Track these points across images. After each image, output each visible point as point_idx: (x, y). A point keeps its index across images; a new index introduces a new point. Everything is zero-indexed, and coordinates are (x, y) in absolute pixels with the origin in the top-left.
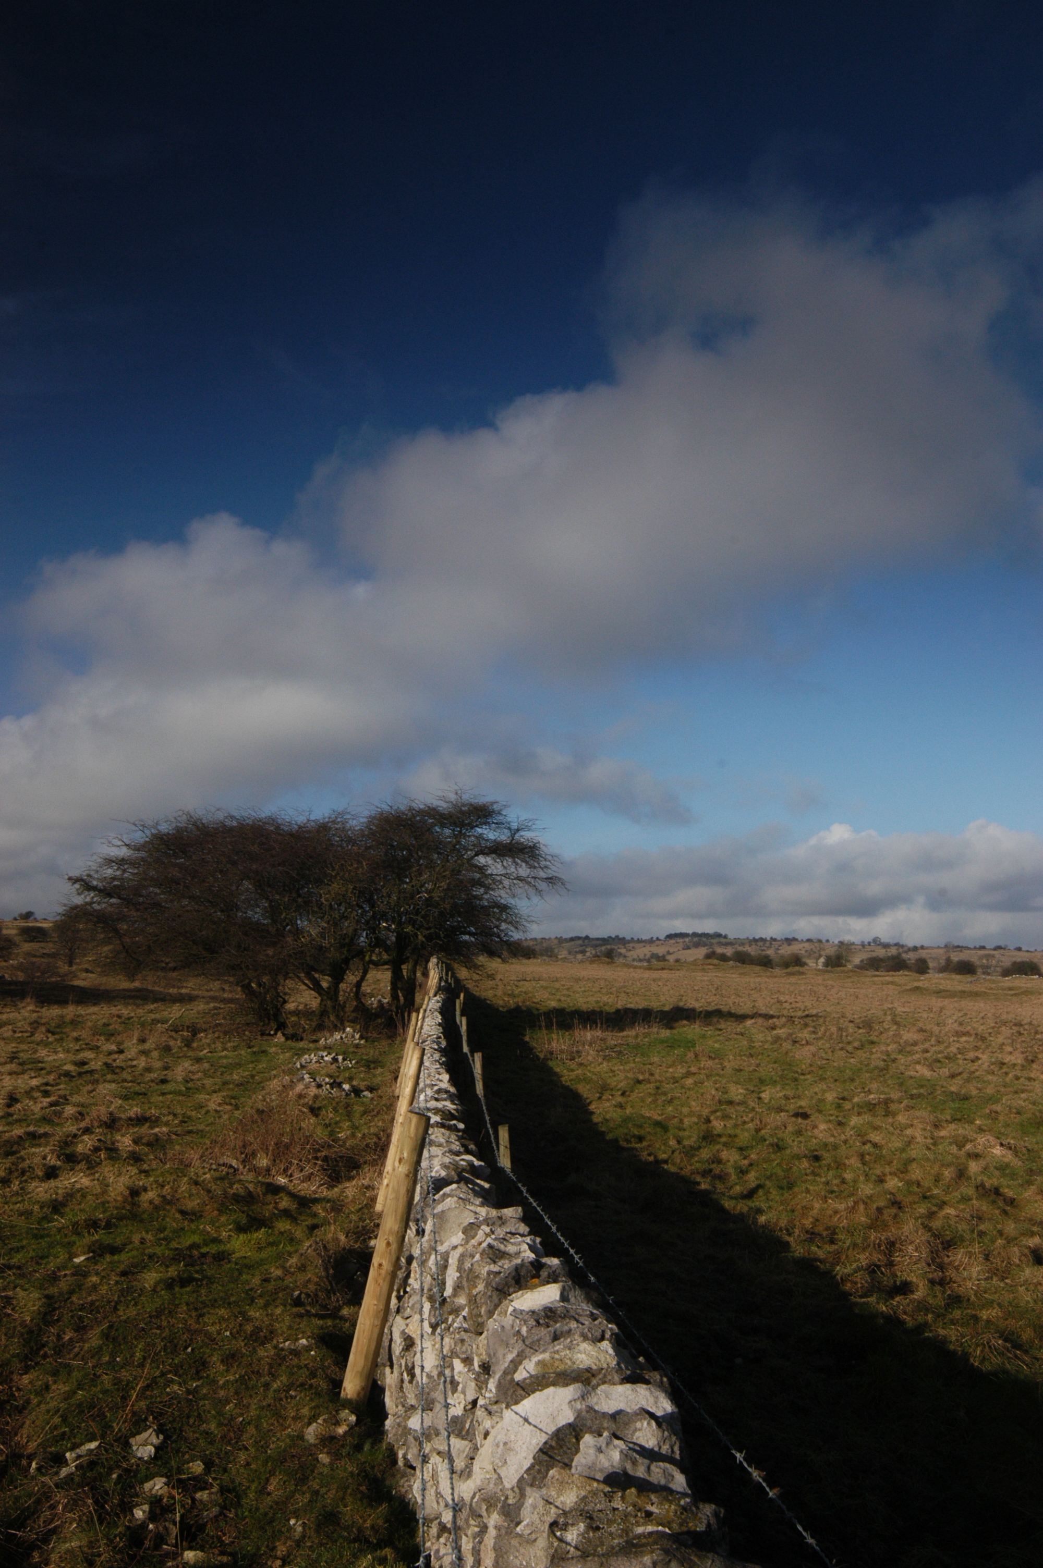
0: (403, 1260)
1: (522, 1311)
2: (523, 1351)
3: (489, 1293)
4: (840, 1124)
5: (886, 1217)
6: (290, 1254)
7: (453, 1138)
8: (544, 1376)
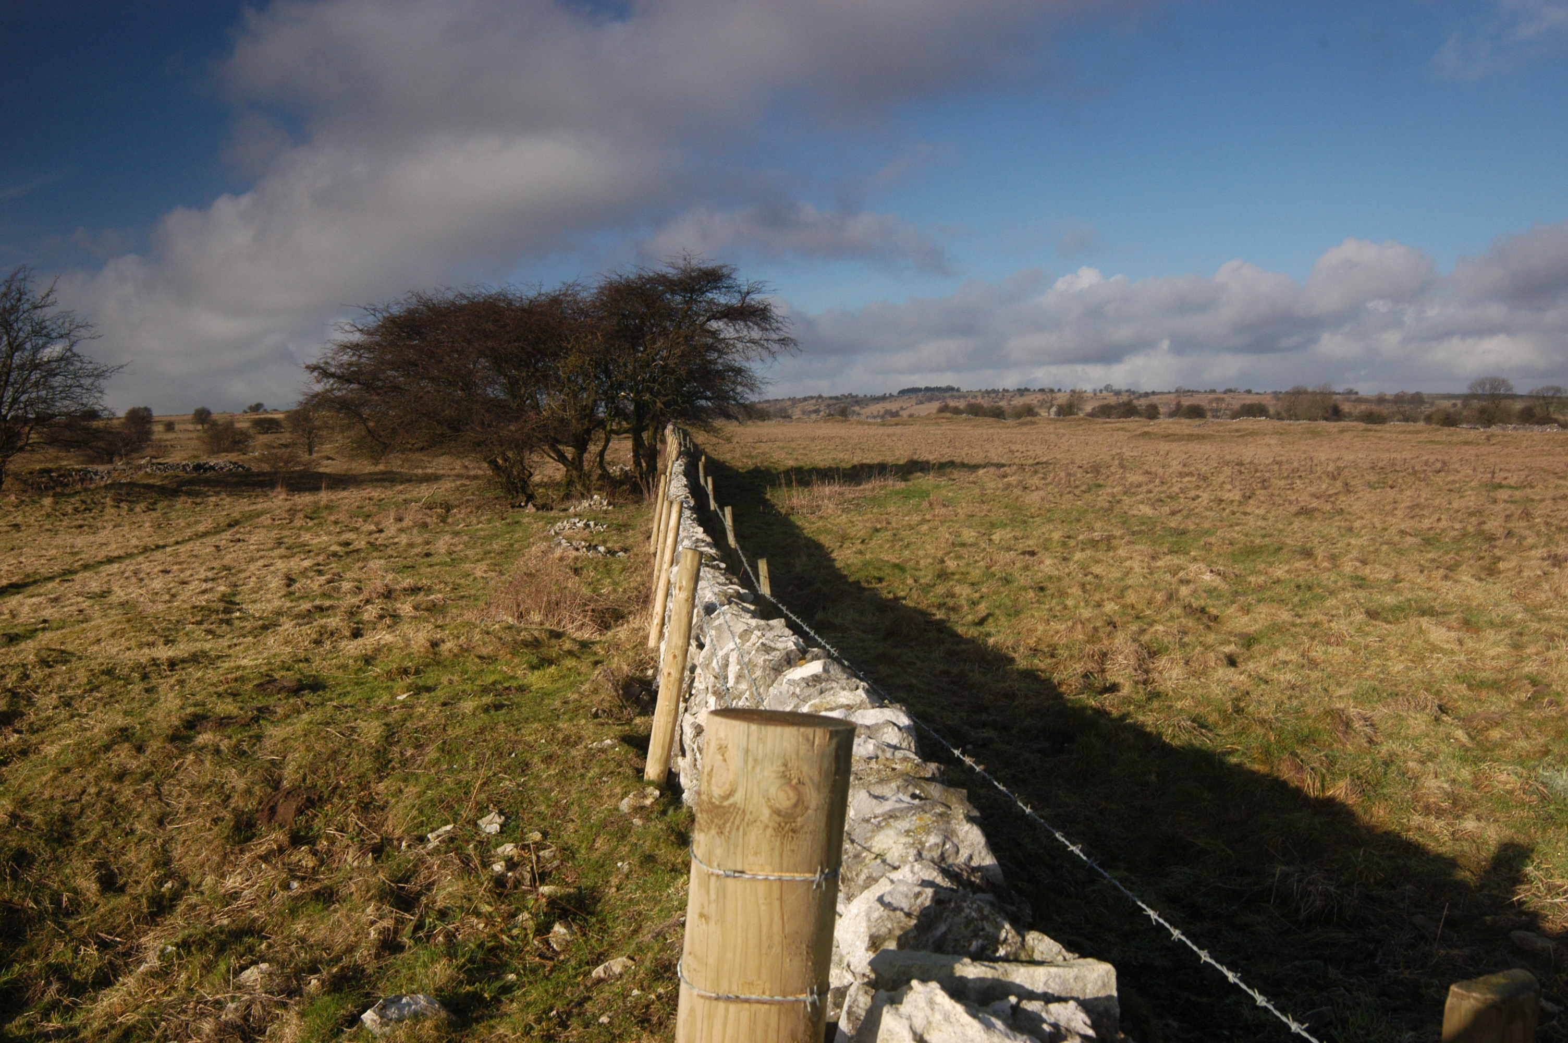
1: (794, 681)
3: (766, 674)
4: (1065, 559)
5: (1101, 634)
6: (582, 683)
7: (717, 574)
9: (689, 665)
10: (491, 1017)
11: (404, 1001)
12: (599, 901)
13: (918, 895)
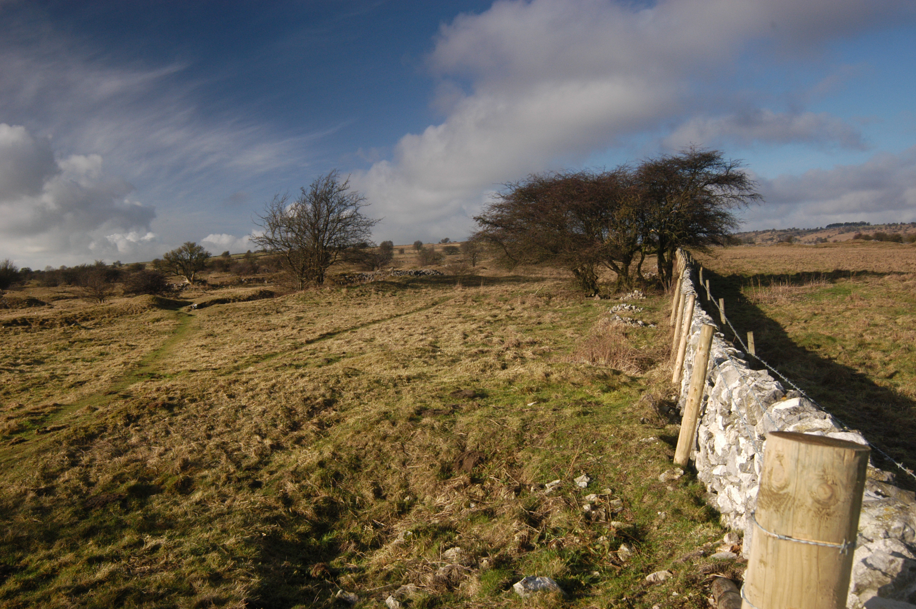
0: (702, 400)
1: (780, 410)
3: (760, 405)
6: (633, 402)
7: (721, 340)
9: (703, 396)
10: (587, 596)
11: (537, 579)
12: (647, 534)
13: (892, 562)
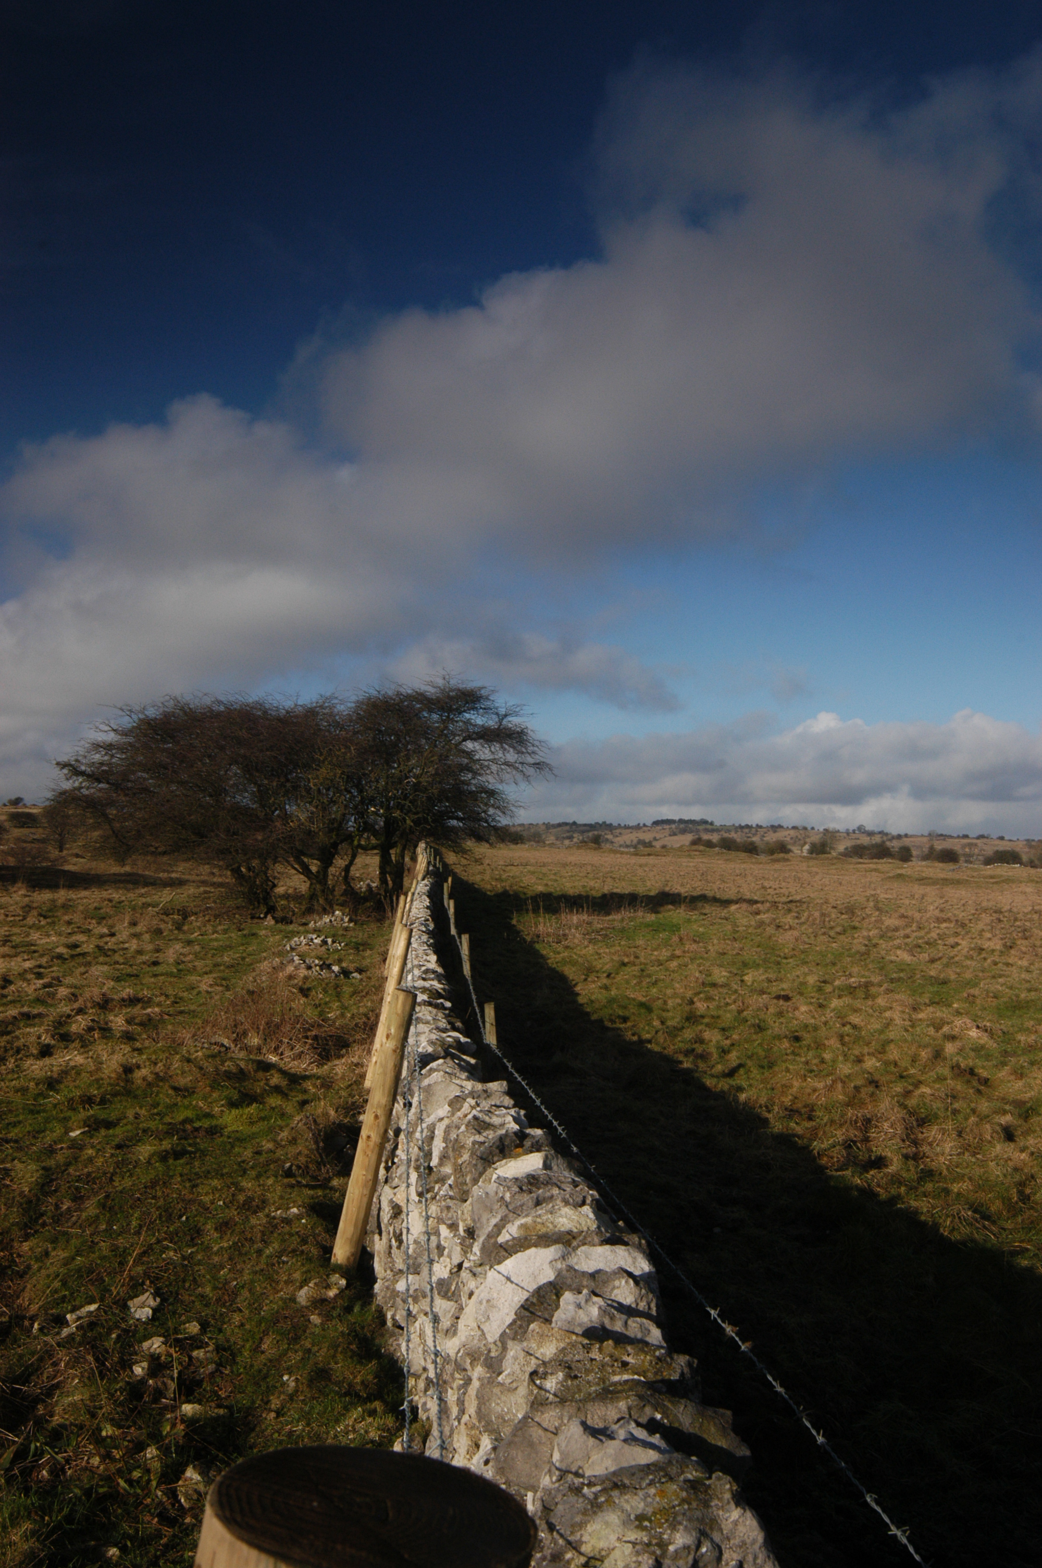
0: (391, 1133)
1: (505, 1179)
2: (506, 1216)
3: (474, 1162)
4: (821, 1006)
5: (863, 1095)
6: (281, 1128)
7: (440, 1015)
8: (526, 1238)
9: (395, 1126)
